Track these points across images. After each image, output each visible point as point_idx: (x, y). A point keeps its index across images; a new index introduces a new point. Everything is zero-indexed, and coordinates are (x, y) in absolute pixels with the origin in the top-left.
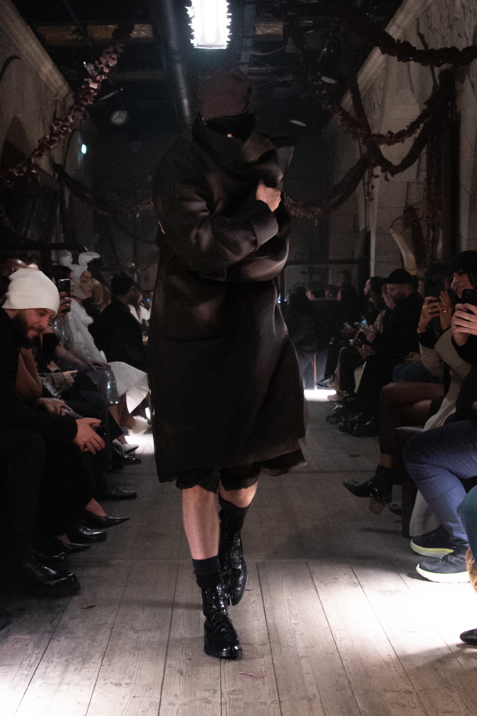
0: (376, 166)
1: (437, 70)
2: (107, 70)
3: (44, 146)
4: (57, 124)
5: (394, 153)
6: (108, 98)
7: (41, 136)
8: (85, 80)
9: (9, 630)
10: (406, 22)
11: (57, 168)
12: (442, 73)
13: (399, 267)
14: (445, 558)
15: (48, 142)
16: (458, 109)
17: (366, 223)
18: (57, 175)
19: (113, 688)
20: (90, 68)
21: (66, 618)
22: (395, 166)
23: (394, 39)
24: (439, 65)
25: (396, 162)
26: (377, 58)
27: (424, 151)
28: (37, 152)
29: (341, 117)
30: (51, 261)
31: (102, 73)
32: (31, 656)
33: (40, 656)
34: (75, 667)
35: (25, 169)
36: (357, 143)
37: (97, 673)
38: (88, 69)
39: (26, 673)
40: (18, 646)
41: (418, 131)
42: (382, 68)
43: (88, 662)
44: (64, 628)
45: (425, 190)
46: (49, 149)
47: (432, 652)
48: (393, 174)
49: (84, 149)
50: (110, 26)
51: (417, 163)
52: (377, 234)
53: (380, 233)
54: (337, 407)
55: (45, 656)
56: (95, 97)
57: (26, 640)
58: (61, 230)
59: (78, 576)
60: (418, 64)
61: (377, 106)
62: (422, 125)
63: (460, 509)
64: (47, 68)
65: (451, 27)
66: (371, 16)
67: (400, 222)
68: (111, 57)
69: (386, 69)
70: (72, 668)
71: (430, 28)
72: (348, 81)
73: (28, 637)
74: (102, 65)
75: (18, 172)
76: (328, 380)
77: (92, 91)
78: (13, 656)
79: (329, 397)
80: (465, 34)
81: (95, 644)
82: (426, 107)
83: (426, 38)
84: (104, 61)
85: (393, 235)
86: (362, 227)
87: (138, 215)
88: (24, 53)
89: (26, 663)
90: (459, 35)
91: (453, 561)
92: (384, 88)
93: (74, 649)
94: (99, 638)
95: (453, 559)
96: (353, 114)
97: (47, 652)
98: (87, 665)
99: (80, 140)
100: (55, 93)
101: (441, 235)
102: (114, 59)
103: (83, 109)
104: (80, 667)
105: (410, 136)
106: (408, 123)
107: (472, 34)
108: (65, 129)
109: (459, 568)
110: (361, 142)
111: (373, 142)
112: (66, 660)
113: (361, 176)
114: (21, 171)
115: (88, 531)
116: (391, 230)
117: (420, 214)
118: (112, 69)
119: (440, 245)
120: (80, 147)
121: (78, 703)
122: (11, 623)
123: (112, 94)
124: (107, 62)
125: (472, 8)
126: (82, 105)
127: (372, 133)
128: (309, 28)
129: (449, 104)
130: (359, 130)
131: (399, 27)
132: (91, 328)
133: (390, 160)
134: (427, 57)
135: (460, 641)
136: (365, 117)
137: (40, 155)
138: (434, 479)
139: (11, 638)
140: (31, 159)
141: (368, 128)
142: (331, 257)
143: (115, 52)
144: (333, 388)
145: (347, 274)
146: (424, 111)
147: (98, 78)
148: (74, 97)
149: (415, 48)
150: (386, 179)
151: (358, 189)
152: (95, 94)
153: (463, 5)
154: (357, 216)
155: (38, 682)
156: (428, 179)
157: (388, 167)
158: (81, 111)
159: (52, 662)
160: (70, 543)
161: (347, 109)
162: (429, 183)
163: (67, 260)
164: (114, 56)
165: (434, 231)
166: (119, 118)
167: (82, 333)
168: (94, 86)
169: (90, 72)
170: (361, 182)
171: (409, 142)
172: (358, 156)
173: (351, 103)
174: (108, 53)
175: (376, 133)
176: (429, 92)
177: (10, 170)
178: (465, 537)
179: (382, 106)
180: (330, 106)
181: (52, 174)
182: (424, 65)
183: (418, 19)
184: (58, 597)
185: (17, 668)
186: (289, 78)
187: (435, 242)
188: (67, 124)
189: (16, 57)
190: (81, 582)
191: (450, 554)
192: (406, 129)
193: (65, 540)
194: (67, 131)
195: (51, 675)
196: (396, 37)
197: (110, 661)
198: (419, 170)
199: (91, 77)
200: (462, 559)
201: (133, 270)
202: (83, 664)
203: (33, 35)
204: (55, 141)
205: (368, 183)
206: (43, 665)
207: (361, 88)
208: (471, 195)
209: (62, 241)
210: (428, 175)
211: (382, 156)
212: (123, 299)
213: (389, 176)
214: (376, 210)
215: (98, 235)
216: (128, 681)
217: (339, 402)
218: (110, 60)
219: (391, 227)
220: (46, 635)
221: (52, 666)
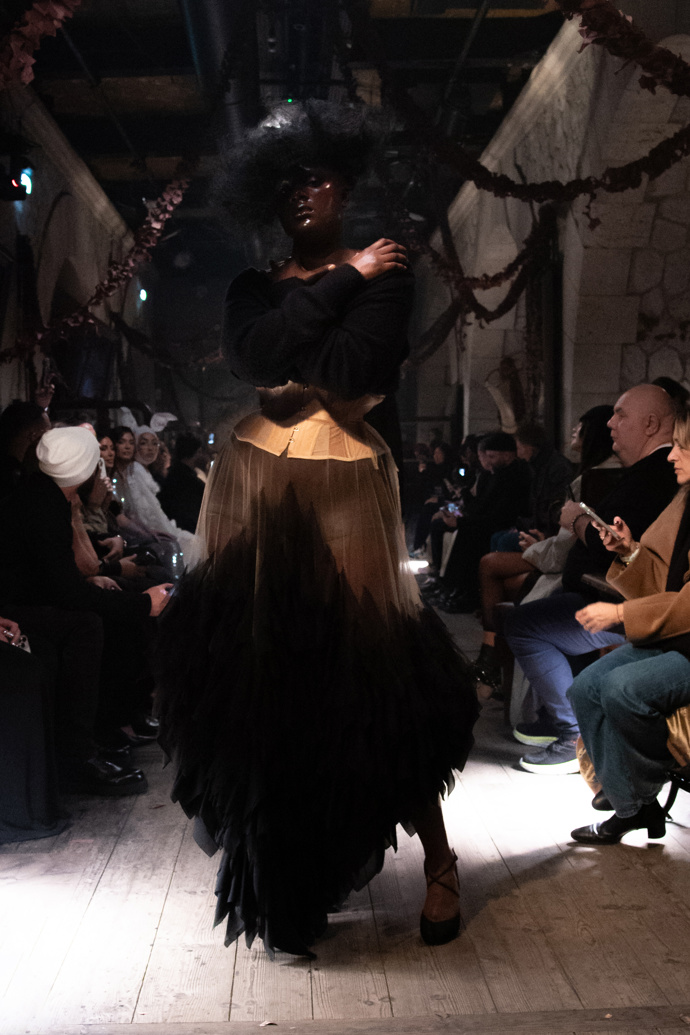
0: (470, 312)
1: (536, 206)
2: (171, 208)
3: (101, 293)
4: (116, 269)
5: (489, 298)
6: (171, 238)
7: (96, 282)
8: (147, 219)
9: (70, 833)
10: (501, 153)
11: (113, 316)
12: (542, 210)
13: (496, 426)
14: (549, 749)
15: (106, 289)
16: (561, 249)
17: (459, 375)
18: (113, 324)
19: (188, 897)
20: (151, 206)
21: (132, 820)
22: (491, 313)
23: (490, 173)
24: (540, 201)
25: (491, 307)
26: (470, 190)
27: (523, 294)
28: (94, 301)
29: (431, 259)
30: (109, 421)
31: (165, 211)
32: (95, 862)
33: (105, 862)
34: (144, 874)
35: (81, 319)
36: (448, 289)
37: (168, 881)
38: (148, 205)
39: (90, 881)
40: (79, 851)
41: (517, 274)
42: (475, 202)
43: (159, 868)
44: (131, 831)
45: (525, 339)
46: (108, 296)
47: (539, 854)
48: (488, 321)
49: (143, 295)
50: (174, 158)
51: (513, 310)
52: (471, 389)
53: (474, 386)
54: (428, 580)
55: (111, 862)
56: (159, 238)
57: (88, 844)
58: (119, 386)
59: (145, 772)
60: (516, 200)
61: (469, 246)
62: (520, 267)
63: (570, 693)
64: (101, 203)
65: (551, 157)
66: (463, 146)
67: (497, 373)
68: (175, 193)
69: (481, 203)
70: (141, 874)
71: (528, 158)
72: (437, 218)
73: (92, 841)
74: (165, 203)
75: (74, 322)
76: (419, 551)
77: (155, 232)
78: (75, 863)
79: (420, 569)
80: (567, 166)
81: (166, 848)
82: (524, 247)
83: (524, 169)
84: (167, 198)
85: (489, 389)
86: (454, 380)
87: (204, 369)
88: (75, 188)
89: (89, 870)
90: (561, 167)
91: (558, 750)
92: (478, 226)
93: (143, 855)
94: (170, 840)
95: (559, 748)
96: (443, 255)
97: (113, 857)
98: (157, 872)
99: (139, 285)
100: (110, 232)
101: (542, 387)
102: (178, 196)
103: (144, 251)
104: (149, 874)
105: (507, 279)
106: (505, 265)
107: (575, 166)
108: (125, 273)
109: (566, 756)
110: (453, 286)
111: (466, 285)
112: (135, 866)
113: (453, 324)
114: (76, 321)
115: (154, 722)
116: (487, 384)
117: (518, 365)
118: (177, 207)
119: (542, 400)
120: (139, 293)
121: (149, 914)
122: (71, 825)
123: (175, 234)
124: (171, 200)
125: (575, 137)
126: (144, 247)
127: (465, 276)
128: (393, 159)
129: (551, 243)
130: (451, 274)
131: (493, 158)
132: (159, 496)
133: (486, 306)
134: (526, 192)
135: (571, 840)
136: (457, 258)
137: (97, 303)
138: (538, 654)
139: (72, 843)
140: (87, 308)
141: (461, 272)
142: (420, 413)
143: (180, 188)
144: (423, 559)
145: (438, 432)
146: (523, 251)
147: (161, 217)
148: (135, 239)
149: (513, 182)
150: (481, 327)
151: (448, 338)
152: (158, 235)
153: (564, 133)
154: (447, 367)
155: (103, 890)
156: (529, 325)
157: (483, 314)
158: (141, 252)
159: (119, 868)
160: (135, 735)
161: (436, 249)
162: (529, 332)
163: (128, 419)
164: (179, 192)
165: (535, 384)
166: (181, 261)
167: (147, 497)
168: (157, 226)
169: (150, 211)
170: (453, 330)
171: (506, 286)
172: (449, 301)
173: (441, 241)
174: (173, 189)
175: (470, 277)
176: (527, 231)
177: (65, 320)
178: (572, 720)
179: (475, 245)
180: (418, 247)
181: (107, 322)
182: (523, 201)
183: (515, 149)
184: (124, 795)
185: (79, 876)
186: (371, 215)
187: (536, 397)
188: (127, 268)
189: (68, 194)
190: (148, 779)
191: (556, 743)
192: (503, 271)
193: (129, 731)
194: (127, 277)
195: (118, 882)
196: (490, 170)
197: (183, 866)
198: (517, 317)
199: (153, 216)
200: (568, 746)
201: (200, 430)
202: (154, 870)
203: (87, 170)
204: (114, 287)
205: (461, 331)
206: (109, 872)
207: (451, 225)
208: (575, 344)
209: (120, 398)
210: (528, 320)
211: (475, 301)
212: (190, 462)
213: (484, 323)
214: (470, 360)
215: (159, 391)
216: (204, 888)
217: (431, 575)
218: (175, 197)
219: (487, 380)
220: (112, 840)
221: (118, 873)
